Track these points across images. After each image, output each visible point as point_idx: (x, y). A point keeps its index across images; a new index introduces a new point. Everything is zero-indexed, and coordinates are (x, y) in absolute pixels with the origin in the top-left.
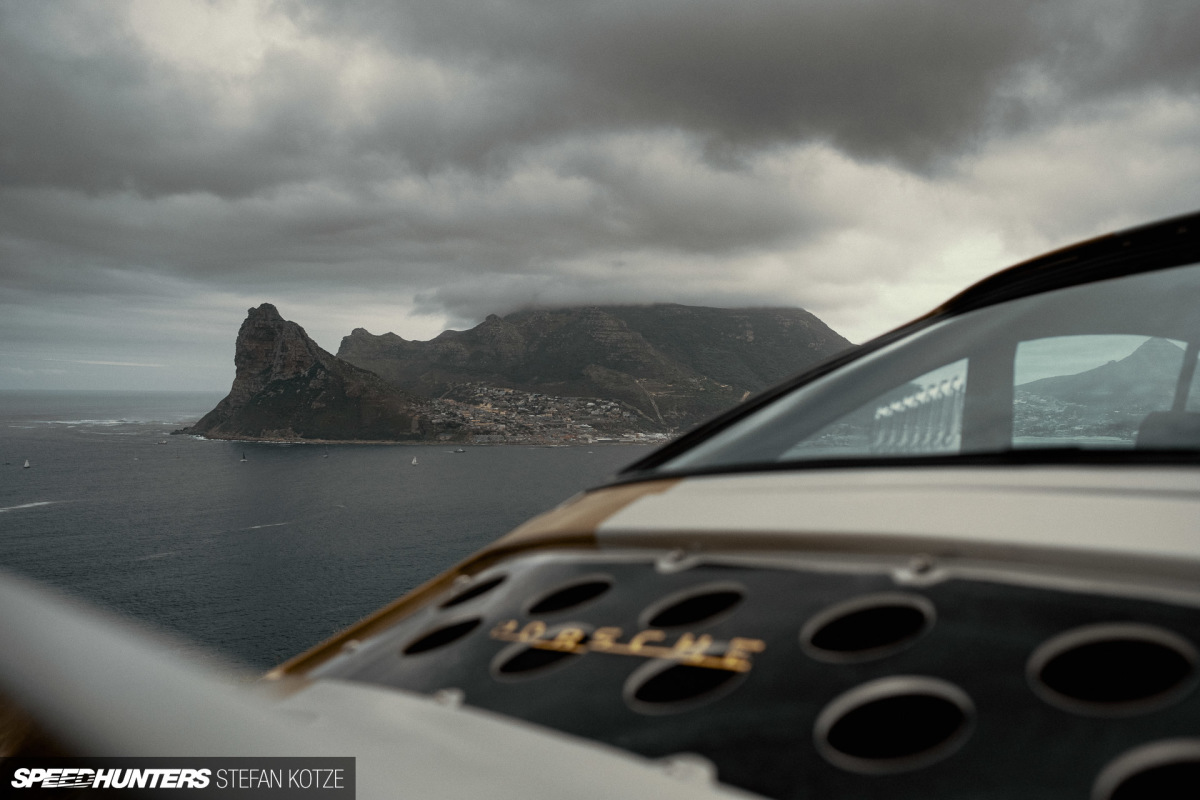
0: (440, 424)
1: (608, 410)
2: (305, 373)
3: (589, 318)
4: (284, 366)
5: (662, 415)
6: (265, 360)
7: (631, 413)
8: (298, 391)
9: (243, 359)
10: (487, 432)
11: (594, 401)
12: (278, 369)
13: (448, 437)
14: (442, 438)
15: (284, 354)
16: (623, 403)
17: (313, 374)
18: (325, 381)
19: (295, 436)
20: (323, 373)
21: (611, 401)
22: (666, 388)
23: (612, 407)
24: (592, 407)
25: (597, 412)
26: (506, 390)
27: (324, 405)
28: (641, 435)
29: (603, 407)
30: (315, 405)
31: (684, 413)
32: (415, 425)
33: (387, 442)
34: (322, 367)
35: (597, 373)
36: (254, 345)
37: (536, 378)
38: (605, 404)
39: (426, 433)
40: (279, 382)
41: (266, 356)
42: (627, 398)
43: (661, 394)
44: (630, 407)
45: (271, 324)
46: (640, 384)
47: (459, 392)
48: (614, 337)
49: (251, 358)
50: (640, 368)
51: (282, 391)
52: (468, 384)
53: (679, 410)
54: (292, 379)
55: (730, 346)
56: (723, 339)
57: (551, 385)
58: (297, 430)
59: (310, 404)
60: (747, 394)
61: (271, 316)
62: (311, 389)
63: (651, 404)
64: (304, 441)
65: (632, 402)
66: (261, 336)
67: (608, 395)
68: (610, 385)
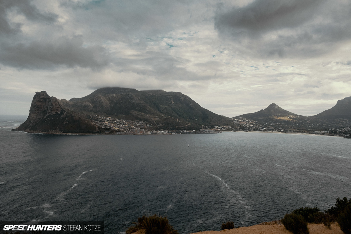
0: (104, 128)
1: (142, 124)
2: (59, 112)
3: (129, 96)
4: (52, 110)
5: (158, 125)
6: (43, 108)
7: (149, 125)
8: (58, 118)
9: (35, 108)
10: (119, 131)
11: (137, 121)
12: (50, 111)
13: (108, 132)
14: (106, 133)
15: (52, 107)
16: (145, 122)
17: (62, 113)
18: (66, 115)
19: (60, 132)
20: (65, 113)
21: (142, 121)
22: (156, 118)
23: (143, 123)
24: (137, 123)
25: (139, 124)
26: (109, 118)
27: (68, 123)
28: (159, 131)
29: (140, 123)
30: (65, 123)
31: (164, 125)
32: (97, 129)
33: (90, 134)
34: (64, 111)
35: (135, 113)
36: (39, 103)
37: (115, 114)
38: (140, 122)
39: (101, 131)
40: (50, 115)
41: (43, 107)
42: (147, 121)
43: (156, 119)
44: (148, 123)
45: (45, 97)
46: (148, 116)
47: (95, 118)
48: (137, 102)
49: (38, 107)
50: (147, 111)
51: (52, 118)
52: (97, 116)
53: (162, 124)
54: (55, 115)
55: (167, 105)
56: (165, 103)
57: (121, 116)
58: (61, 130)
59: (63, 122)
60: (178, 119)
61: (45, 95)
62: (62, 118)
63: (154, 122)
64: (64, 134)
65: (148, 122)
66: (42, 101)
67: (141, 120)
68: (140, 116)
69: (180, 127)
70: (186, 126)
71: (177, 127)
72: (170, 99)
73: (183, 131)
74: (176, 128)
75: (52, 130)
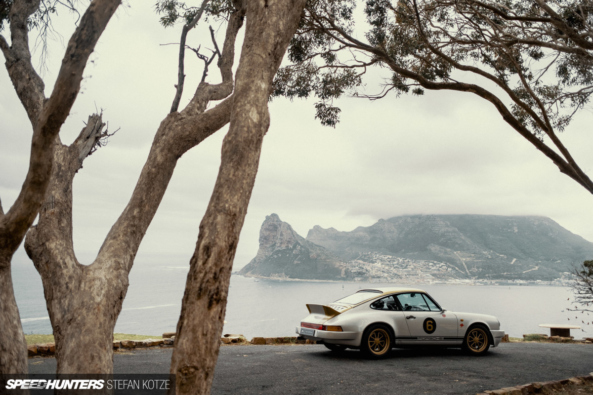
0: (355, 272)
1: (440, 267)
2: (291, 246)
3: (430, 221)
4: (281, 243)
5: (468, 270)
6: (273, 240)
7: (452, 269)
8: (288, 255)
9: (262, 239)
10: (379, 277)
11: (433, 263)
12: (279, 245)
13: (359, 279)
14: (356, 279)
15: (282, 237)
16: (448, 263)
17: (295, 247)
18: (300, 250)
19: (286, 277)
20: (299, 247)
21: (442, 262)
22: (471, 256)
23: (442, 266)
24: (432, 265)
25: (435, 268)
26: (388, 256)
27: (300, 262)
28: (458, 280)
29: (438, 265)
30: (296, 262)
31: (481, 270)
32: (343, 272)
33: (329, 281)
34: (299, 244)
35: (434, 248)
36: (268, 233)
37: (403, 250)
39: (348, 277)
40: (279, 251)
41: (273, 238)
42: (451, 261)
43: (468, 259)
44: (452, 266)
45: (276, 223)
46: (457, 254)
47: (365, 257)
48: (443, 230)
49: (266, 239)
50: (457, 246)
51: (280, 255)
52: (369, 253)
53: (478, 268)
54: (285, 250)
55: (505, 235)
56: (501, 231)
57: (411, 254)
58: (287, 274)
59: (293, 262)
60: (514, 260)
61: (276, 219)
62: (294, 255)
63: (462, 265)
64: (290, 279)
65: (453, 263)
66: (271, 229)
67: (440, 260)
68: (441, 255)
69: (511, 274)
70: (524, 272)
71: (505, 273)
72: (510, 224)
73: (516, 280)
74: (503, 275)
75: (275, 273)
